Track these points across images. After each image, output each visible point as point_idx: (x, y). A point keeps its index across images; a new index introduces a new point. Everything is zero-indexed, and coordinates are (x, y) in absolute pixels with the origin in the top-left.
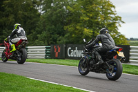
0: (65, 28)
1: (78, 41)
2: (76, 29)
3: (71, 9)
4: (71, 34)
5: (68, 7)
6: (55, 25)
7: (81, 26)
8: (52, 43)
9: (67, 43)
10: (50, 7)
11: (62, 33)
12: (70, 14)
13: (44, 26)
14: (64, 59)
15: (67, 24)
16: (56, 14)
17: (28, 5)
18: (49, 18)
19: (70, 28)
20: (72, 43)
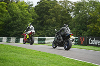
0: (88, 26)
1: (96, 35)
2: (94, 27)
3: (92, 15)
4: (91, 30)
5: (90, 13)
6: (81, 25)
7: (97, 25)
8: (79, 36)
9: (88, 36)
10: (78, 13)
11: (85, 29)
12: (91, 17)
13: (74, 25)
14: (86, 45)
15: (89, 24)
16: (82, 17)
17: (65, 12)
18: (77, 20)
19: (91, 26)
20: (92, 36)
